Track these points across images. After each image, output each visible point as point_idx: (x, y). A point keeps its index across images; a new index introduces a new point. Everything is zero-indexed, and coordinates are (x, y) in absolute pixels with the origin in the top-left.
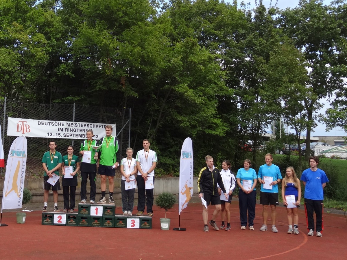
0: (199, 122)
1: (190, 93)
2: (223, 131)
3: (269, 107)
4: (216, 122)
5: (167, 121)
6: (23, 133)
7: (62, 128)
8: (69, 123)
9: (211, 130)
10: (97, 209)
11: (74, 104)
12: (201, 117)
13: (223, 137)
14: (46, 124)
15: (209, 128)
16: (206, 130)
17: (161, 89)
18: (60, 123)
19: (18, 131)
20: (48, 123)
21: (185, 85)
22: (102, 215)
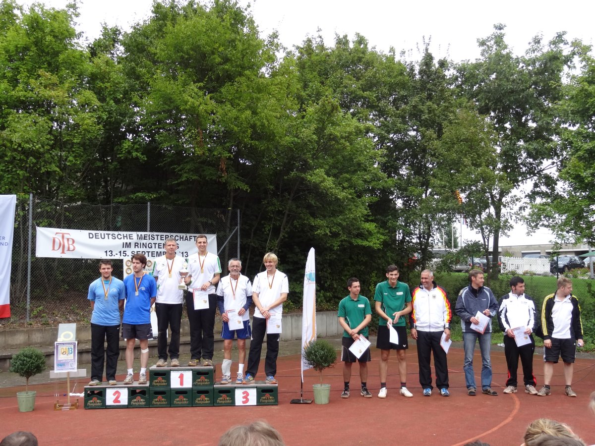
0: (343, 228)
1: (329, 182)
2: (378, 242)
3: (445, 203)
4: (368, 228)
5: (295, 227)
6: (63, 252)
7: (130, 243)
8: (141, 235)
9: (362, 239)
10: (181, 377)
11: (149, 203)
12: (347, 220)
13: (379, 249)
14: (103, 237)
15: (358, 238)
16: (354, 239)
17: (286, 178)
18: (127, 235)
19: (54, 249)
20: (106, 236)
21: (321, 172)
22: (191, 386)
